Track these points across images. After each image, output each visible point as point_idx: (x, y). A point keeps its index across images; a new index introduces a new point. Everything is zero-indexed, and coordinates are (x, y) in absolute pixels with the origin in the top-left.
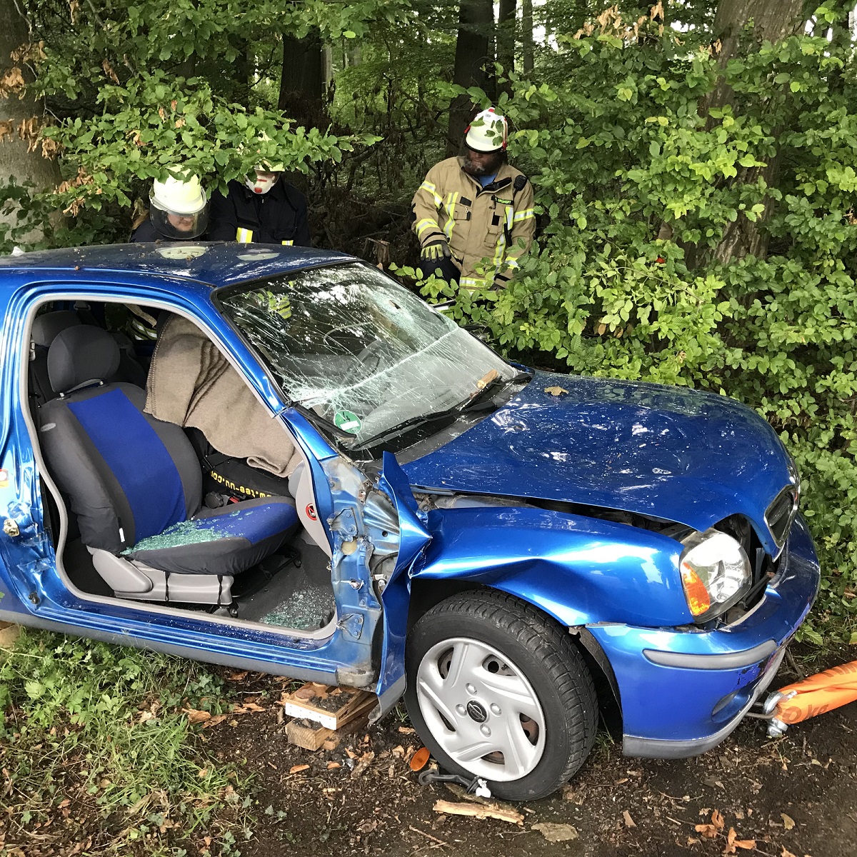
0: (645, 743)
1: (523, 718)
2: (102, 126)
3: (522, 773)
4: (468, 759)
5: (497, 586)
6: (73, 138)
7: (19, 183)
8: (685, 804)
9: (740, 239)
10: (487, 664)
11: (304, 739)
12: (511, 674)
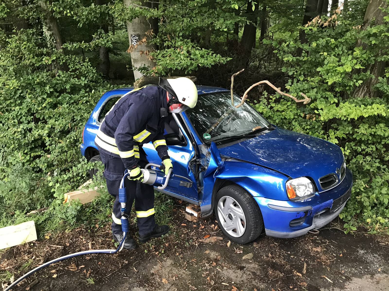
0: (271, 232)
1: (241, 220)
2: (165, 52)
3: (240, 235)
4: (229, 230)
5: (237, 183)
6: (157, 56)
7: (146, 66)
8: (288, 254)
9: (367, 91)
10: (234, 204)
11: (189, 218)
12: (239, 207)
